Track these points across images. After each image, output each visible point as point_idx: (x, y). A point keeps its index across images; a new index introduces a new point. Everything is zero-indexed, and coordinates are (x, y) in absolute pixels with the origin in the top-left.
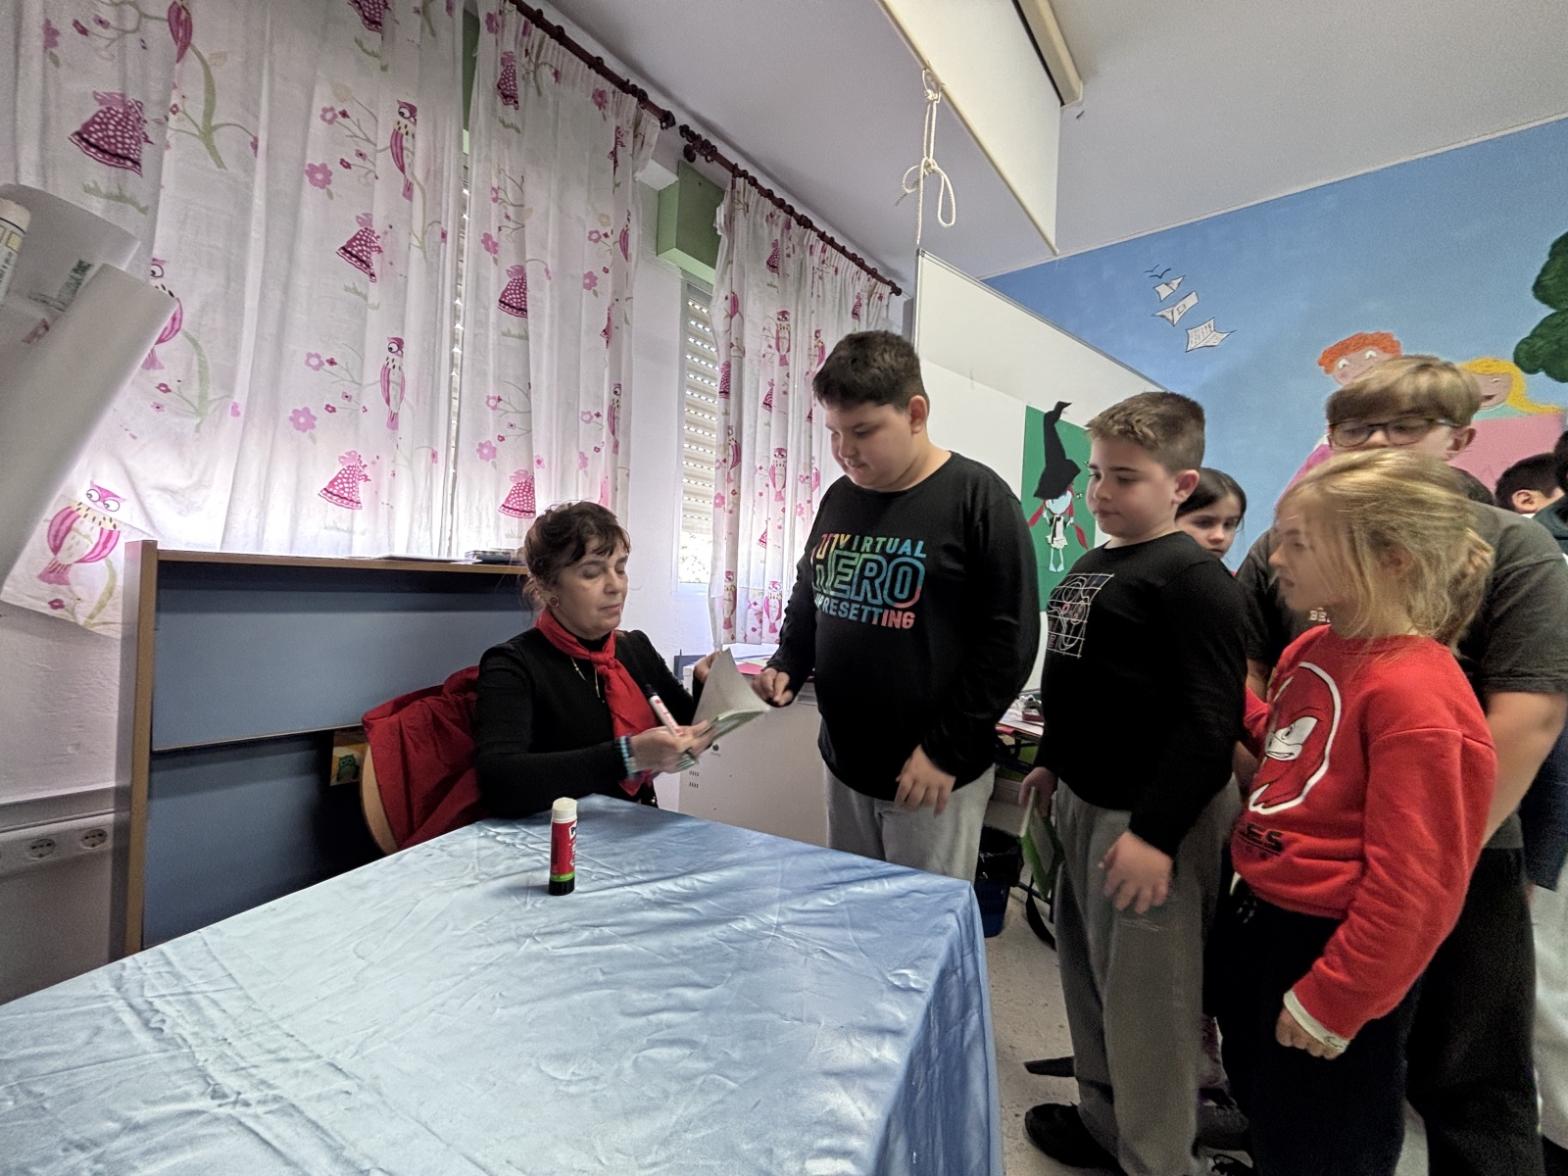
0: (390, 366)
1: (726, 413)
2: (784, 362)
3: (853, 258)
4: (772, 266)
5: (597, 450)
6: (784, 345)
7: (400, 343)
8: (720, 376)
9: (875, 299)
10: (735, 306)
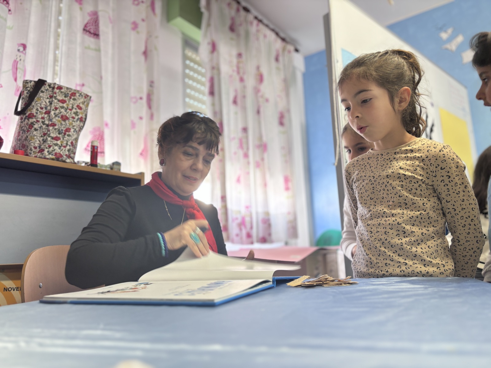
0: (18, 60)
1: (213, 105)
2: (242, 80)
3: (273, 30)
4: (232, 29)
5: (141, 118)
6: (241, 71)
7: (24, 46)
8: (208, 85)
9: (286, 53)
10: (214, 47)
